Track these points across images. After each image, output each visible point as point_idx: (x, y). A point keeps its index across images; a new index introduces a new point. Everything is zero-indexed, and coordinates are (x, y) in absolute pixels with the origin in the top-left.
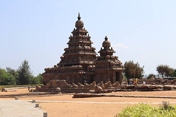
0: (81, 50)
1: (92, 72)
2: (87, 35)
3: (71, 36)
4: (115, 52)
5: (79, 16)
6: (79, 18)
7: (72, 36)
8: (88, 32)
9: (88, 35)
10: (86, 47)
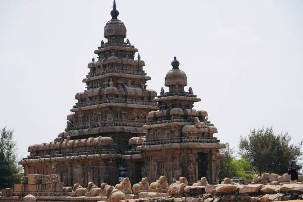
0: (117, 96)
1: (138, 153)
2: (136, 59)
3: (93, 60)
4: (199, 100)
5: (115, 7)
6: (115, 14)
7: (96, 60)
8: (136, 51)
9: (139, 58)
10: (130, 89)
